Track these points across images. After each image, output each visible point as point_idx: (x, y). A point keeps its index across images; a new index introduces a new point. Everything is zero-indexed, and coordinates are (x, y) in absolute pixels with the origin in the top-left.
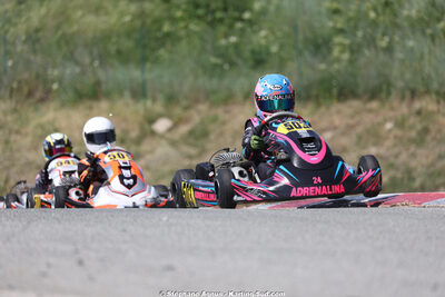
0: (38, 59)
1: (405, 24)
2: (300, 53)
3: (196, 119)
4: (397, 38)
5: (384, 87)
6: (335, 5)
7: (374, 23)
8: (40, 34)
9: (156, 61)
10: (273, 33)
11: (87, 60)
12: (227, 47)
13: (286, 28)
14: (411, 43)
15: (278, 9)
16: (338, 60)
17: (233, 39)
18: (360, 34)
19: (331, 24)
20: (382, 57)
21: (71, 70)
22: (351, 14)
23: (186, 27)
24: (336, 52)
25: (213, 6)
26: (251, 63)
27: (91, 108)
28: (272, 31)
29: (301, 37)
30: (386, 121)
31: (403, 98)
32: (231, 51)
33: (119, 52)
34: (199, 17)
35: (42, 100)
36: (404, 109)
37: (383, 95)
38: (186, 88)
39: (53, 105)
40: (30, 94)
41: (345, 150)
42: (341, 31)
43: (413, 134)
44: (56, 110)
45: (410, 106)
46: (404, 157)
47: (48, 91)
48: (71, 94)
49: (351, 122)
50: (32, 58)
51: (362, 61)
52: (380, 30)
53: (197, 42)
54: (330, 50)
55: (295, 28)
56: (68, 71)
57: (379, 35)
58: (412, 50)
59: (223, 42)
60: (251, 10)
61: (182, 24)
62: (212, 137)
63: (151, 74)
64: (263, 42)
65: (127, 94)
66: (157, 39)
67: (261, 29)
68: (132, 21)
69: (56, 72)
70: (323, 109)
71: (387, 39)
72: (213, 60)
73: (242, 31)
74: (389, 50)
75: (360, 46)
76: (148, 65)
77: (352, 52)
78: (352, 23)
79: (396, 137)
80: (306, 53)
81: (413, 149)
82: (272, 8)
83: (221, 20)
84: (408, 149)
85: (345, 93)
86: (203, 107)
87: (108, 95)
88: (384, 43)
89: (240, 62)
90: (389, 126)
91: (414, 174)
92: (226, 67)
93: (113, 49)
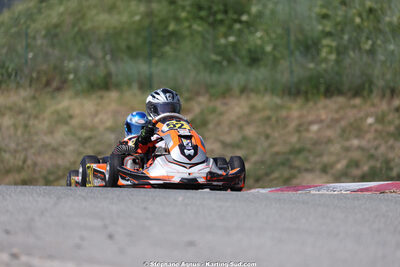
0: (57, 52)
1: (387, 29)
2: (292, 53)
3: (197, 109)
4: (379, 42)
5: (367, 86)
6: (324, 11)
7: (359, 28)
8: (58, 30)
9: (162, 56)
10: (268, 34)
11: (100, 54)
12: (226, 46)
13: (279, 31)
14: (392, 47)
15: (273, 12)
16: (325, 60)
17: (232, 39)
18: (346, 37)
19: (320, 28)
20: (365, 58)
21: (85, 63)
22: (339, 19)
23: (190, 27)
24: (324, 53)
25: (215, 8)
26: (247, 60)
27: (102, 97)
28: (267, 32)
29: (293, 38)
30: (367, 116)
31: (383, 96)
32: (230, 49)
33: (129, 48)
34: (201, 18)
35: (59, 89)
36: (384, 106)
37: (365, 93)
38: (188, 82)
39: (68, 94)
40: (48, 84)
41: (329, 141)
42: (329, 34)
43: (392, 129)
44: (71, 98)
45: (389, 103)
46: (382, 149)
47: (65, 81)
48: (85, 85)
49: (336, 116)
50: (50, 50)
51: (347, 61)
52: (365, 35)
53: (199, 40)
54: (318, 51)
55: (287, 31)
56: (82, 64)
57: (363, 39)
58: (393, 52)
59: (223, 41)
60: (249, 13)
61: (186, 24)
62: (211, 126)
63: (157, 68)
64: (259, 42)
65: (135, 86)
66: (163, 37)
67: (256, 31)
68: (141, 21)
69: (71, 65)
70: (311, 104)
71: (370, 42)
72: (214, 57)
73: (241, 31)
74: (372, 52)
75: (346, 48)
76: (155, 61)
77: (339, 53)
78: (339, 28)
79: (376, 131)
80: (297, 53)
81: (391, 142)
82: (267, 12)
83: (221, 22)
84: (386, 142)
85: (331, 90)
86: (203, 99)
87: (118, 86)
88: (367, 46)
89: (237, 59)
90: (370, 120)
91: (392, 164)
92: (225, 63)
93: (123, 45)
